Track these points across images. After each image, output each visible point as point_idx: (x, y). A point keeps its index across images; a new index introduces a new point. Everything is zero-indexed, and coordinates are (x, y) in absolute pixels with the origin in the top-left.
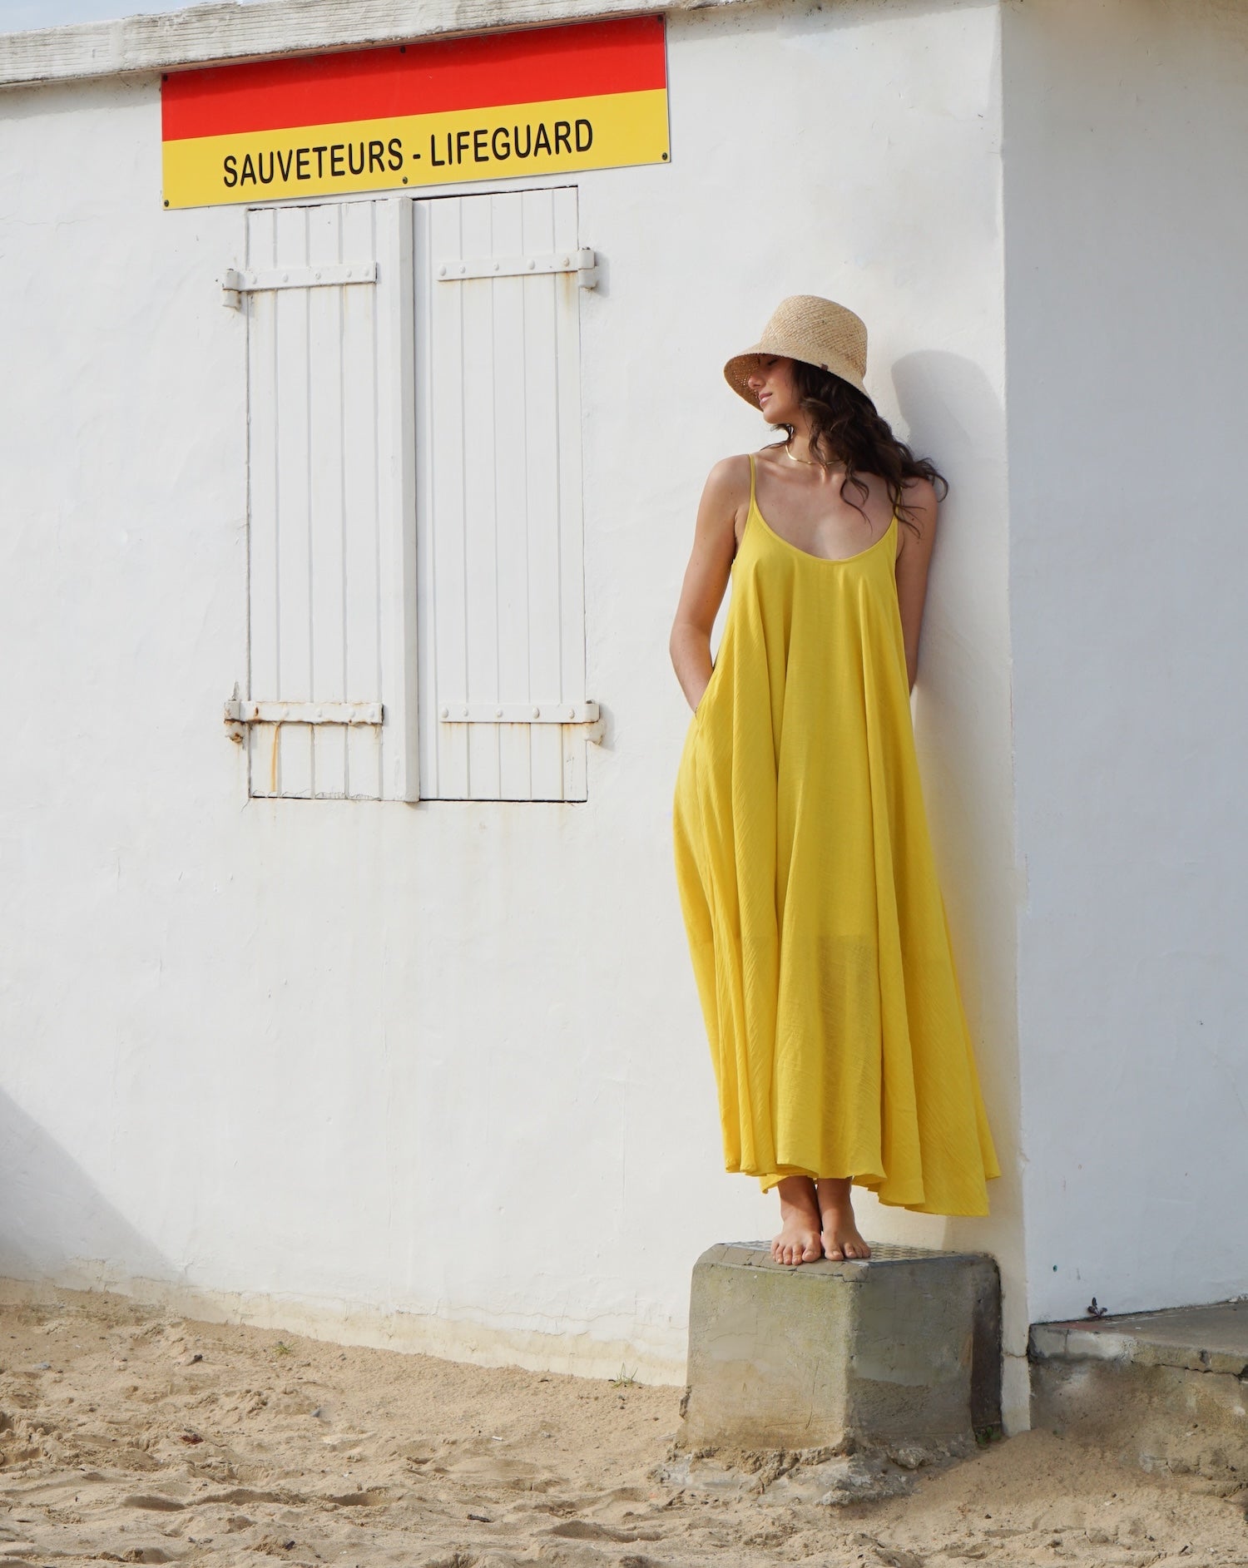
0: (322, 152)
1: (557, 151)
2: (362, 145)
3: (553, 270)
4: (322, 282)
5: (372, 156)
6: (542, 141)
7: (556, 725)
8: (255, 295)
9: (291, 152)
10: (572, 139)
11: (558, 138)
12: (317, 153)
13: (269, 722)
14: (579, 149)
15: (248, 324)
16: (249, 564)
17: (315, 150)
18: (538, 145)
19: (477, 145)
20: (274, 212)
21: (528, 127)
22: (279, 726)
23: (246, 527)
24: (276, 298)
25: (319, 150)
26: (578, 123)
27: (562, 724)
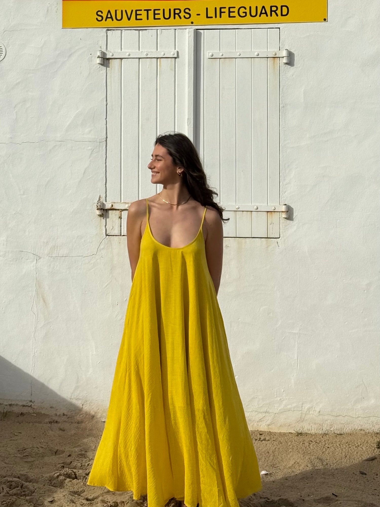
0: (149, 12)
1: (271, 15)
2: (170, 10)
3: (268, 57)
4: (148, 56)
5: (175, 14)
6: (263, 11)
7: (265, 212)
8: (110, 60)
9: (132, 11)
10: (279, 12)
11: (271, 11)
12: (146, 12)
13: (116, 210)
14: (282, 15)
15: (106, 70)
16: (106, 154)
17: (145, 10)
18: (261, 13)
19: (230, 12)
20: (121, 31)
21: (257, 7)
22: (121, 212)
23: (105, 142)
24: (122, 61)
25: (147, 10)
26: (282, 6)
27: (268, 212)
